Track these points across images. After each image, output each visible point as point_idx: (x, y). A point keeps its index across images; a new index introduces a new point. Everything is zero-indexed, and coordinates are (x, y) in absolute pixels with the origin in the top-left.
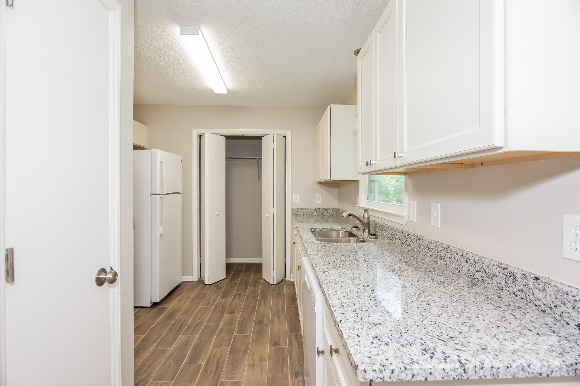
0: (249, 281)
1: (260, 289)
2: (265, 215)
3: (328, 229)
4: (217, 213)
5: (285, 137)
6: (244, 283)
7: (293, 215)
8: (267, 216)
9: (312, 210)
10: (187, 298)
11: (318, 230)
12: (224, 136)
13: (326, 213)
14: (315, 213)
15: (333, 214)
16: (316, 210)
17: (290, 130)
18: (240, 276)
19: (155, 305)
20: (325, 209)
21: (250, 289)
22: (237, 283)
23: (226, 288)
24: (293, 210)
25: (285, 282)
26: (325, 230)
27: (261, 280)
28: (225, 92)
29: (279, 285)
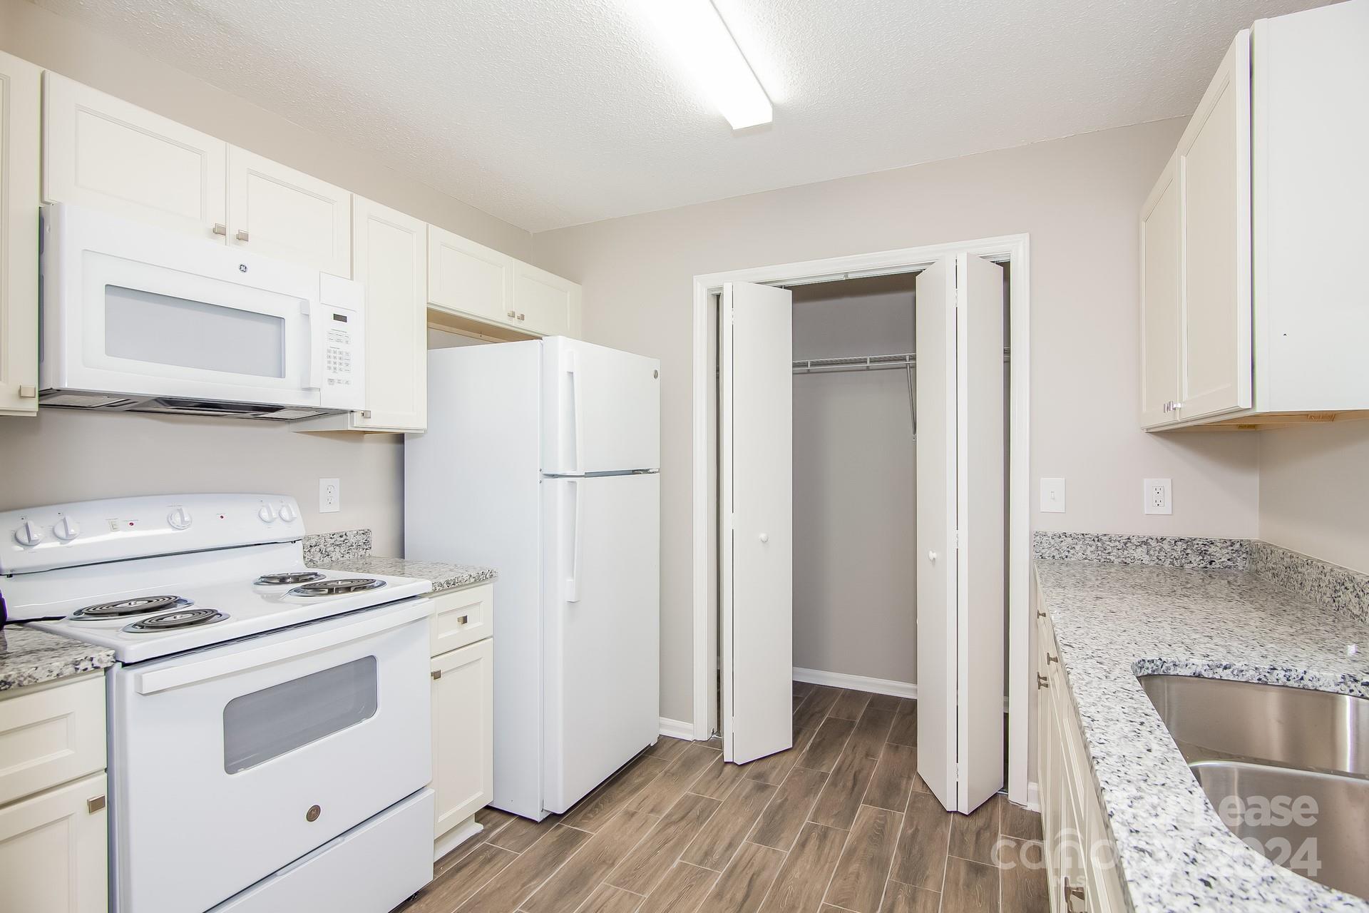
0: (869, 774)
1: (900, 824)
2: (926, 552)
3: (1250, 675)
4: (763, 536)
5: (1006, 266)
6: (850, 784)
7: (1040, 558)
8: (932, 555)
9: (1125, 544)
10: (652, 811)
11: (1182, 671)
12: (786, 288)
13: (1195, 559)
14: (1140, 553)
15: (1230, 563)
16: (1146, 543)
17: (1028, 234)
18: (842, 744)
19: (553, 818)
20: (1189, 542)
21: (865, 814)
22: (823, 776)
23: (784, 790)
24: (1037, 538)
25: (1005, 810)
26: (1226, 674)
27: (909, 778)
28: (766, 117)
29: (979, 821)
